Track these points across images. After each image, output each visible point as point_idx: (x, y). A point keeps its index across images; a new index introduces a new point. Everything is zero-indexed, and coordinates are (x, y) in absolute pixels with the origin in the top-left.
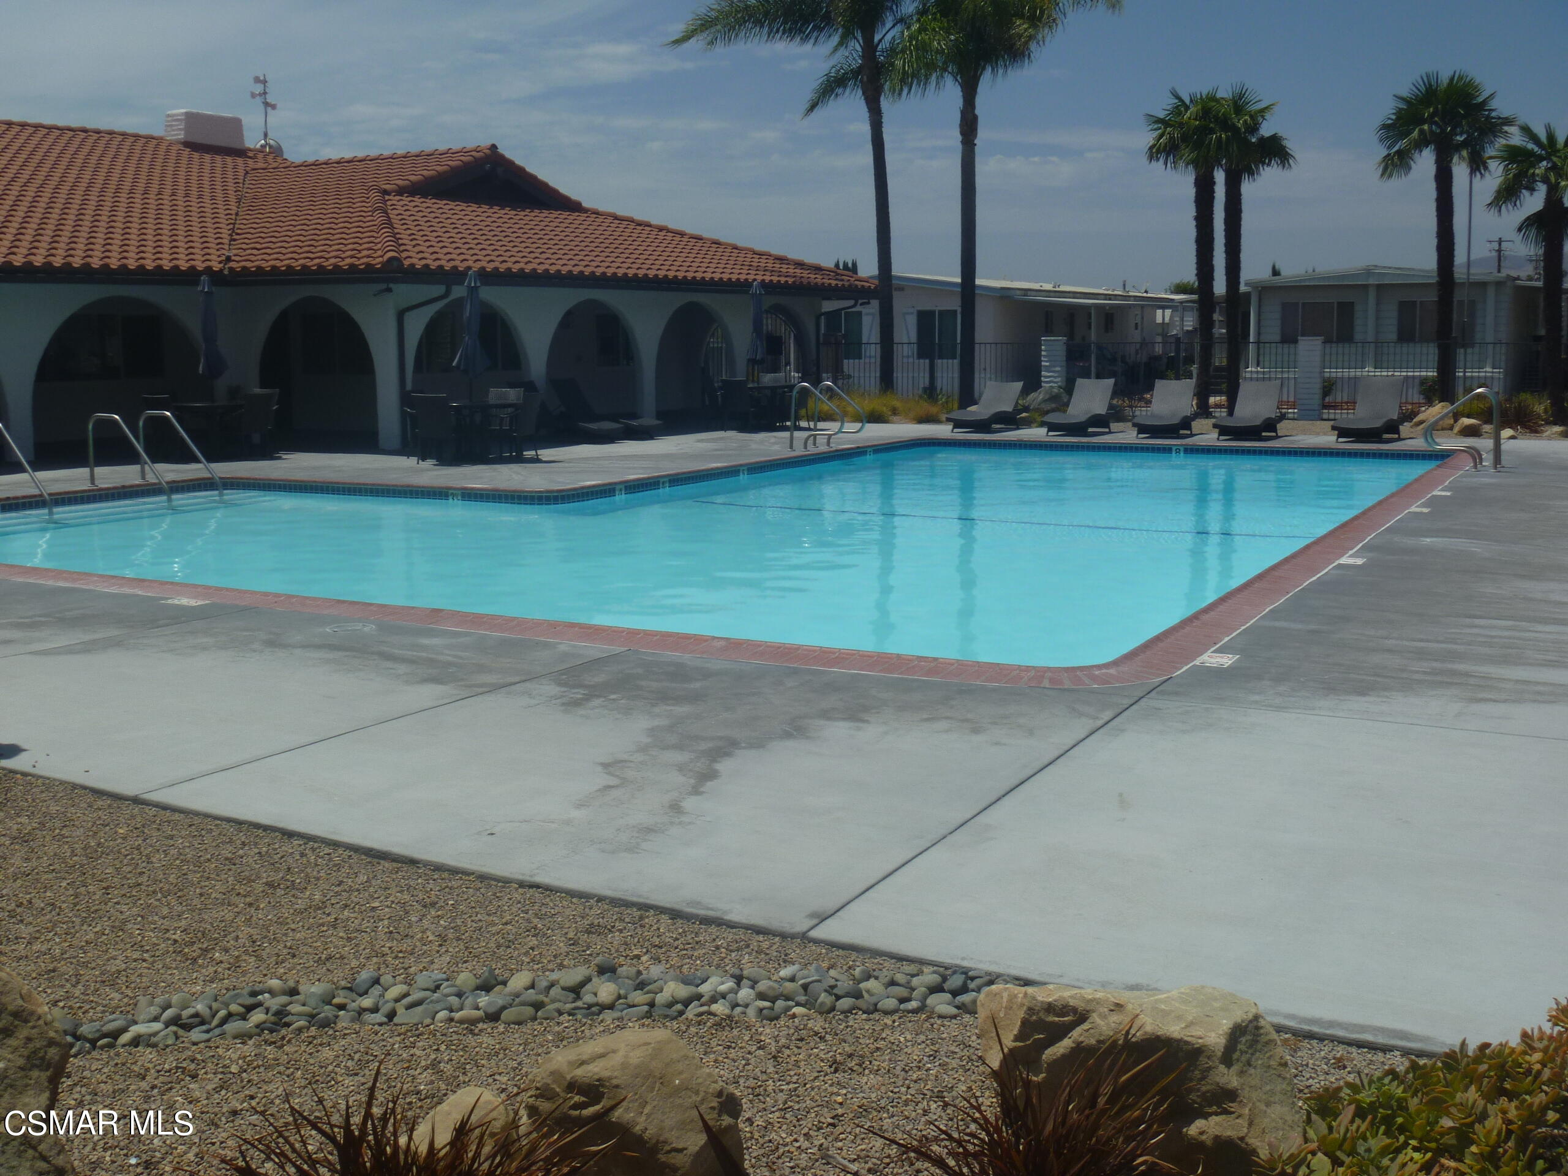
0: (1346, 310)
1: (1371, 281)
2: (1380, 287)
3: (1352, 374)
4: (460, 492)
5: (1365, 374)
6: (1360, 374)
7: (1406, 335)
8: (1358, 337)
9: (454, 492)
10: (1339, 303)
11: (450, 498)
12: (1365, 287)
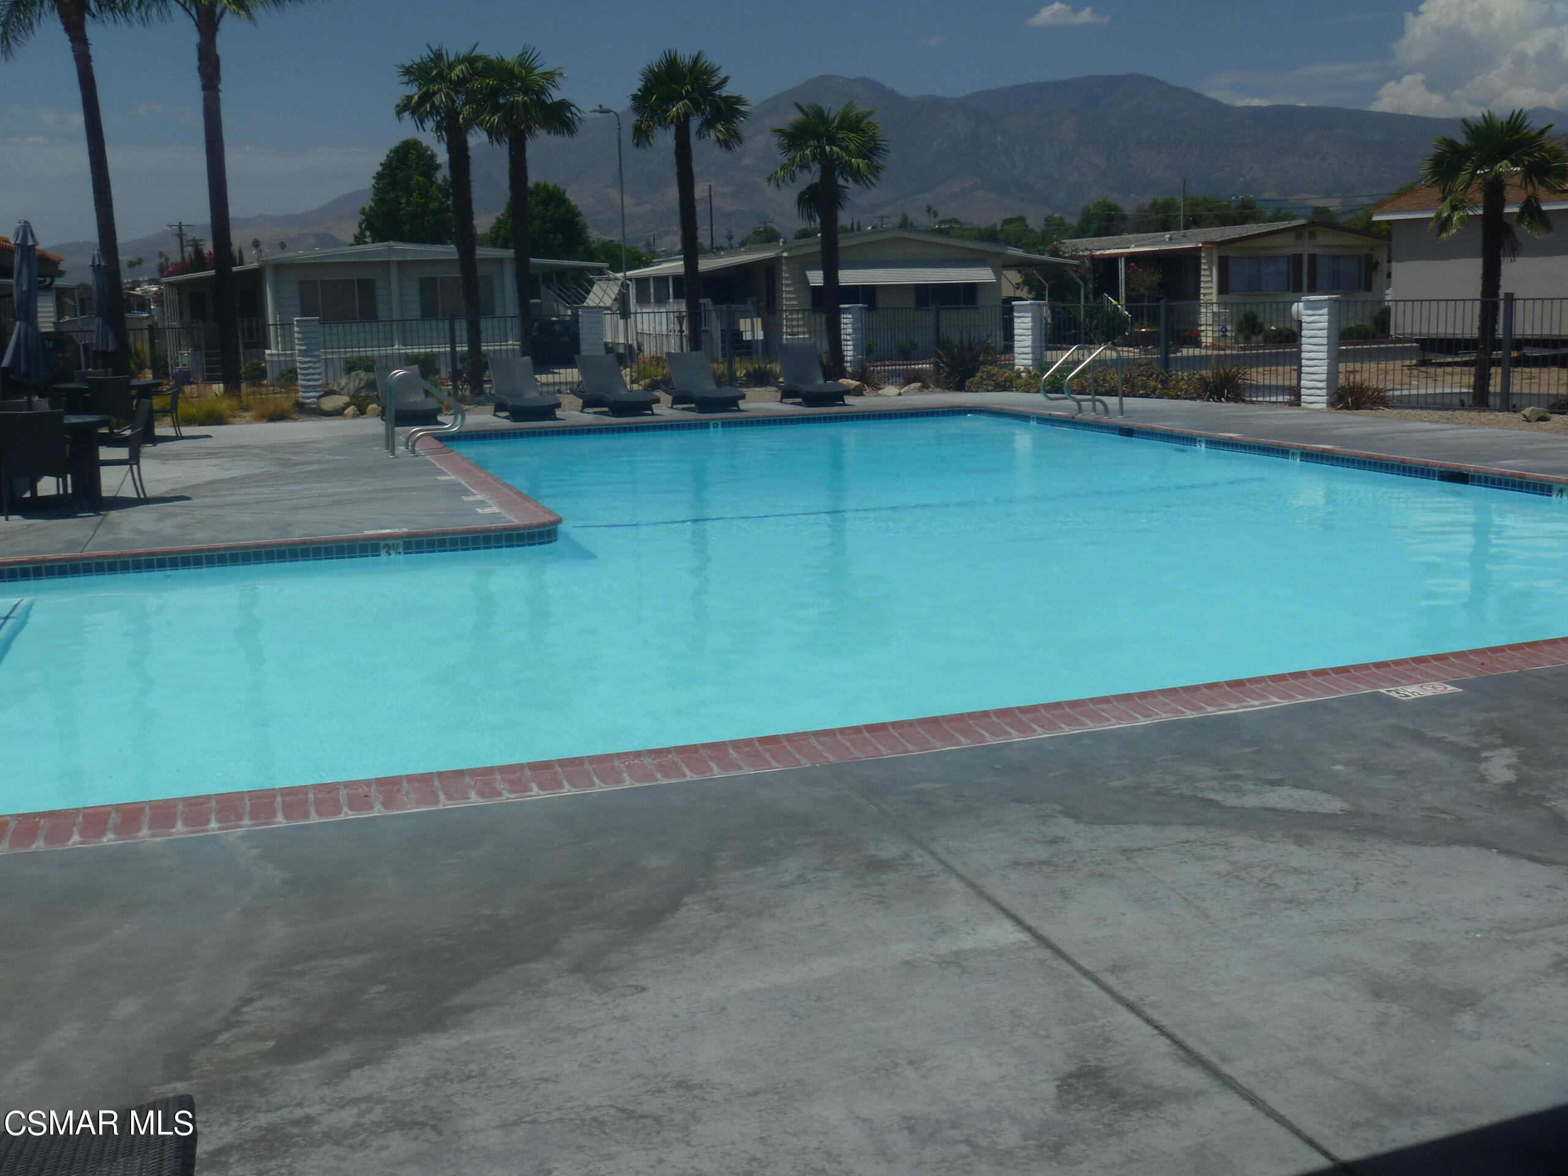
0: (367, 288)
1: (394, 258)
2: (400, 264)
3: (383, 353)
4: (401, 542)
5: (395, 351)
6: (390, 352)
7: (429, 312)
8: (382, 314)
9: (390, 542)
10: (359, 280)
11: (383, 552)
12: (387, 264)
